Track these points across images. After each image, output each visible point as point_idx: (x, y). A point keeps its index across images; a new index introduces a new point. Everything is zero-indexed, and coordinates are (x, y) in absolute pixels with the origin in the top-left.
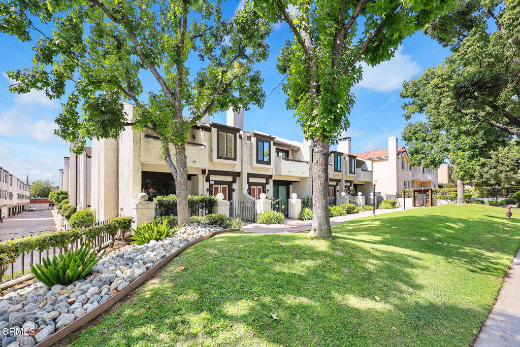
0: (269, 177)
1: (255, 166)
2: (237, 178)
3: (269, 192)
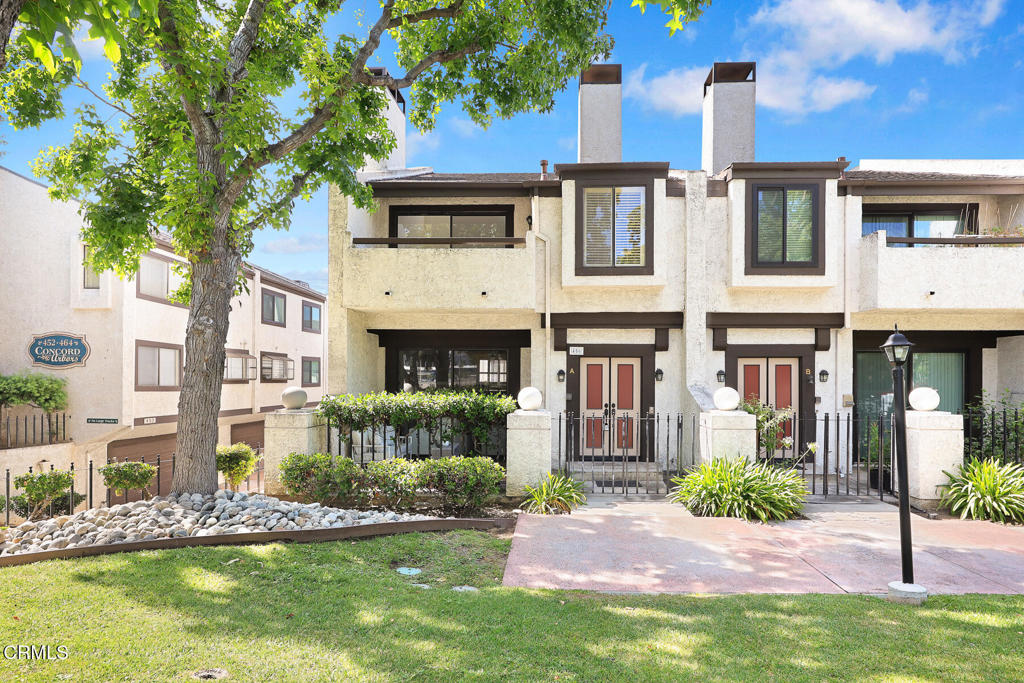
0: (826, 324)
1: (741, 285)
2: (673, 334)
3: (831, 378)
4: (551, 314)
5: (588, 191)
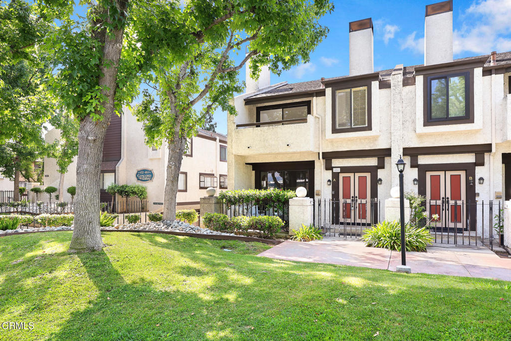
0: (482, 150)
1: (422, 132)
2: (387, 160)
3: (486, 182)
4: (323, 153)
5: (338, 92)
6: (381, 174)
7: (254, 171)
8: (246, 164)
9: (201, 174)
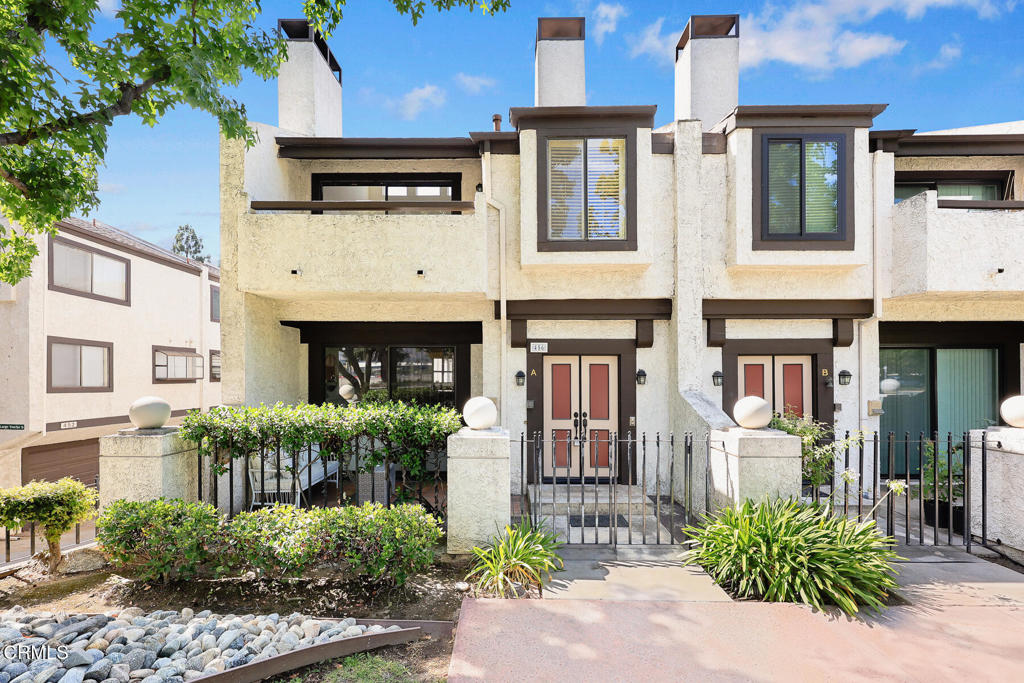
1: (747, 263)
2: (659, 327)
3: (854, 381)
4: (509, 303)
5: (553, 144)
6: (644, 359)
7: (307, 345)
8: (284, 323)
9: (156, 349)
